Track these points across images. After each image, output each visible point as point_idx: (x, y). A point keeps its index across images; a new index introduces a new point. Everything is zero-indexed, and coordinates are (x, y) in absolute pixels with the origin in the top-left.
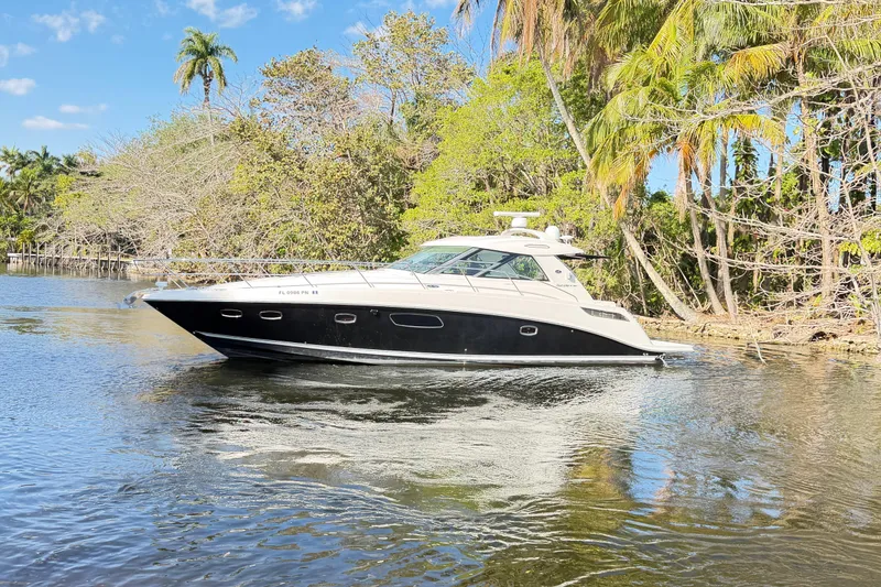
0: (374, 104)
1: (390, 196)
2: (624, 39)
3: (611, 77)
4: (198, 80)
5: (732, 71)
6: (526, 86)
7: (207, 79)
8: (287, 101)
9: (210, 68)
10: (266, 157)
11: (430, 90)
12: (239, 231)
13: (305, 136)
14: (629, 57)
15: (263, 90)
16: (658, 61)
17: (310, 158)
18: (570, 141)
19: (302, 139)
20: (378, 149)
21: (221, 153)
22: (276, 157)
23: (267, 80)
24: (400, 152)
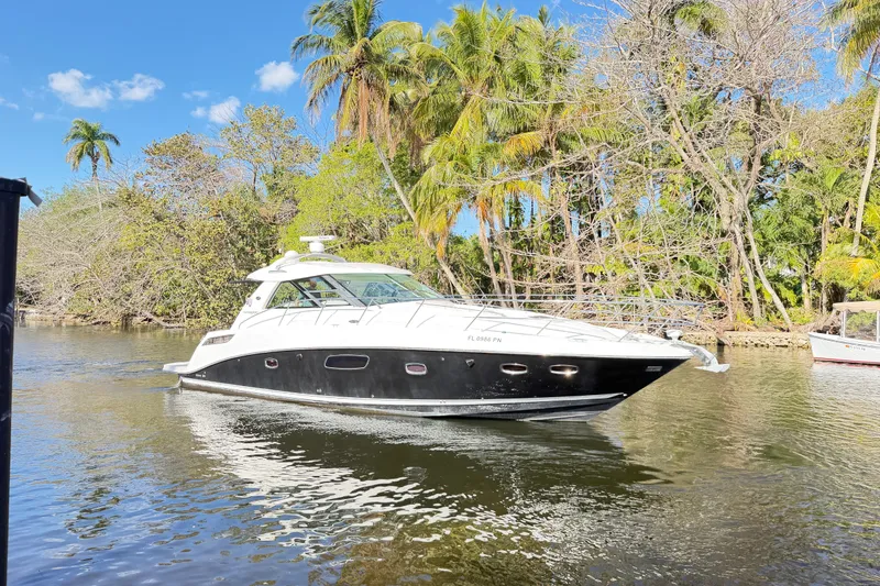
0: (239, 175)
1: (256, 245)
2: (433, 130)
3: (426, 154)
4: (87, 159)
5: (509, 150)
6: (363, 161)
7: (95, 158)
8: (166, 174)
9: (96, 150)
10: (150, 219)
11: (285, 165)
12: (129, 278)
13: (183, 201)
14: (438, 140)
15: (144, 167)
16: (458, 143)
17: (187, 219)
18: (399, 201)
19: (181, 203)
20: (246, 209)
21: (110, 217)
22: (159, 219)
23: (148, 157)
24: (263, 211)
